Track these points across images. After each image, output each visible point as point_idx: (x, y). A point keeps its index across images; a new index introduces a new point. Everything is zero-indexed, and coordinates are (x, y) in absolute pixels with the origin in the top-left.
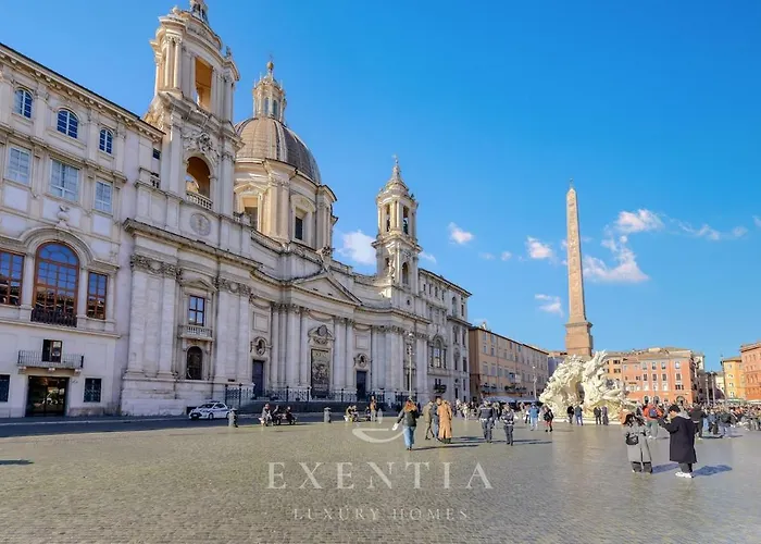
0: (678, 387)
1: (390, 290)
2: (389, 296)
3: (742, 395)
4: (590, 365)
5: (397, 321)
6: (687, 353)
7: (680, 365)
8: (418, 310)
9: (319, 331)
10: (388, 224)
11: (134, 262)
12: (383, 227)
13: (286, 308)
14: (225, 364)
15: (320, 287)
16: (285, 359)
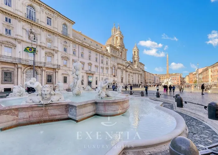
0: (178, 81)
3: (189, 83)
4: (170, 80)
5: (137, 72)
6: (179, 74)
7: (179, 77)
8: (139, 69)
9: (129, 74)
10: (135, 55)
11: (118, 68)
12: (134, 55)
13: (126, 71)
14: (124, 81)
15: (129, 67)
16: (126, 79)
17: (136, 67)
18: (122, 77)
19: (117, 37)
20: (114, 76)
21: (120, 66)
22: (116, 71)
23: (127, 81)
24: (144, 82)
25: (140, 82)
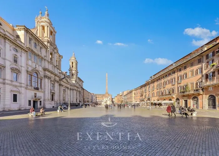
1: (74, 81)
2: (74, 83)
5: (75, 88)
8: (78, 85)
9: (64, 90)
10: (73, 66)
11: (45, 76)
12: (71, 67)
13: (60, 85)
14: (56, 97)
15: (64, 80)
16: (60, 96)
17: (74, 82)
18: (53, 91)
19: (43, 27)
20: (37, 89)
21: (48, 74)
22: (39, 80)
23: (62, 98)
24: (83, 100)
25: (78, 101)
